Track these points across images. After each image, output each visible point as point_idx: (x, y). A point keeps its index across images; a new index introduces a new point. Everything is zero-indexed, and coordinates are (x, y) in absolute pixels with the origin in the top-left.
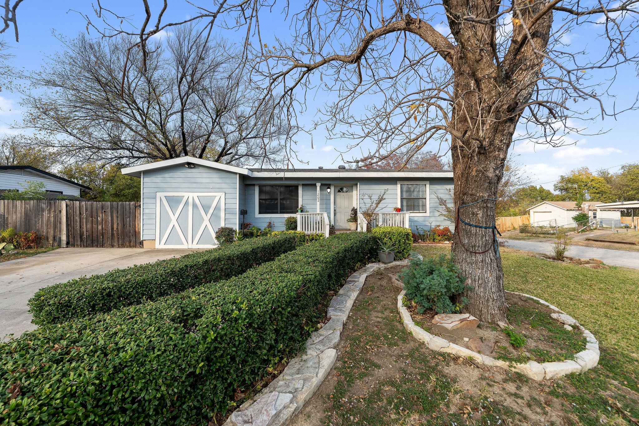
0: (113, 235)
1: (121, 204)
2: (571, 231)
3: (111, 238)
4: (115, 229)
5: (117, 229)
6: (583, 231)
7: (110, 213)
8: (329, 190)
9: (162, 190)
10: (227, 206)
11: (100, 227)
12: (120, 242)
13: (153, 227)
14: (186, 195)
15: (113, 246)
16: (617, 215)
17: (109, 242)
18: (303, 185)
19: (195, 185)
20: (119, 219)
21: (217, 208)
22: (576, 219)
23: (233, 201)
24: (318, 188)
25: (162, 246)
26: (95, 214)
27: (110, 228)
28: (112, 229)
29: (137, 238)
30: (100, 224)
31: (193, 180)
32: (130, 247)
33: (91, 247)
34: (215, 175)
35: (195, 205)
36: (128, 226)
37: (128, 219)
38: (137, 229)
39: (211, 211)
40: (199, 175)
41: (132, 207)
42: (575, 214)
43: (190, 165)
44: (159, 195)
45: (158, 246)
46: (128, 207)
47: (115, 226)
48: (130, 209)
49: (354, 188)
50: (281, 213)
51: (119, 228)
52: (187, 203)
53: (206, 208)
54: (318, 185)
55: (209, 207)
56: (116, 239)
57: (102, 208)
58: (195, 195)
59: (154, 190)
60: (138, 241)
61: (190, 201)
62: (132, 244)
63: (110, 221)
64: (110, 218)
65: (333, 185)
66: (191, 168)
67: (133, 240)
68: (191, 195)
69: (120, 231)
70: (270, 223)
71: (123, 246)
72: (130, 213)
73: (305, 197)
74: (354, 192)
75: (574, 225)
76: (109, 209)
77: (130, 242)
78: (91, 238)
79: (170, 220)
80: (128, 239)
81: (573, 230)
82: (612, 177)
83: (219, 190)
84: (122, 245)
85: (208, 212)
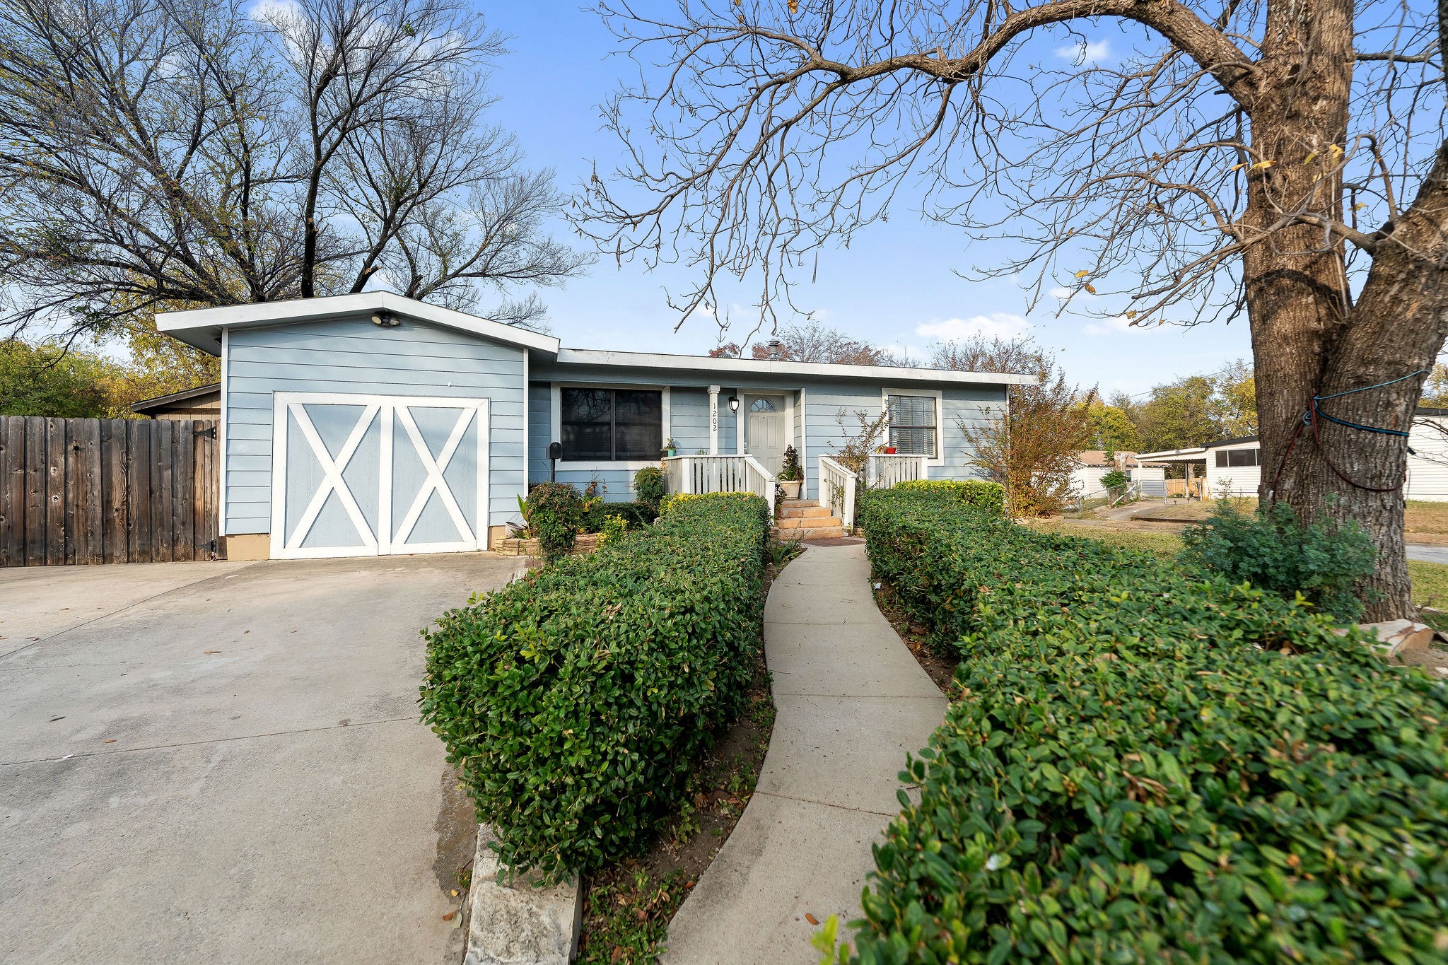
0: (107, 523)
1: (141, 426)
2: (1101, 504)
3: (99, 531)
4: (117, 504)
5: (126, 503)
6: (1119, 504)
7: (97, 454)
8: (735, 405)
9: (294, 384)
10: (497, 436)
11: (55, 500)
12: (136, 544)
13: (262, 494)
14: (372, 403)
15: (106, 559)
16: (1159, 474)
17: (95, 545)
18: (674, 390)
19: (401, 377)
20: (134, 471)
21: (468, 440)
22: (1106, 482)
23: (514, 422)
24: (714, 398)
25: (294, 552)
26: (38, 457)
27: (98, 502)
28: (107, 503)
29: (200, 530)
30: (56, 490)
31: (398, 362)
32: (175, 559)
33: (18, 564)
34: (463, 351)
35: (398, 431)
36: (166, 494)
37: (167, 474)
38: (199, 504)
39: (450, 446)
40: (415, 349)
41: (182, 437)
42: (1103, 473)
43: (387, 317)
44: (282, 399)
45: (277, 551)
46: (166, 437)
47: (117, 497)
48: (174, 441)
49: (789, 401)
50: (619, 458)
51: (134, 500)
52: (374, 424)
53: (434, 440)
54: (714, 390)
55: (444, 437)
56: (120, 537)
57: (67, 438)
58: (401, 404)
59: (268, 386)
60: (203, 540)
61: (386, 418)
62: (180, 549)
63: (97, 480)
64: (97, 470)
65: (742, 391)
66: (390, 327)
67: (185, 535)
68: (387, 403)
69: (134, 512)
70: (594, 484)
71: (147, 556)
72: (174, 453)
73: (676, 420)
74: (789, 411)
75: (1103, 492)
76: (96, 440)
77: (174, 542)
78: (18, 534)
79: (317, 474)
80: (168, 535)
81: (1104, 502)
82: (1133, 409)
83: (473, 391)
84: (142, 553)
85: (440, 449)
